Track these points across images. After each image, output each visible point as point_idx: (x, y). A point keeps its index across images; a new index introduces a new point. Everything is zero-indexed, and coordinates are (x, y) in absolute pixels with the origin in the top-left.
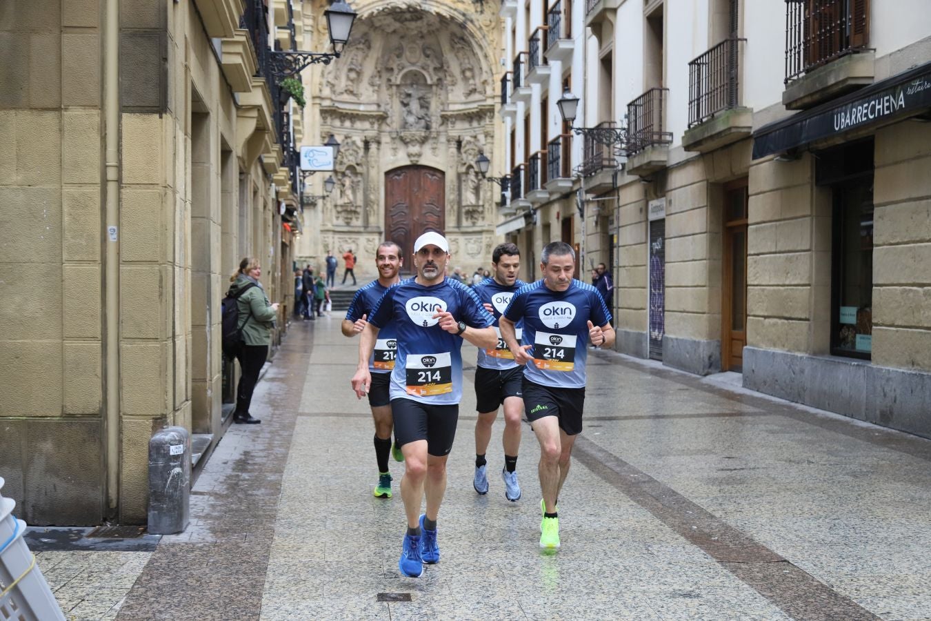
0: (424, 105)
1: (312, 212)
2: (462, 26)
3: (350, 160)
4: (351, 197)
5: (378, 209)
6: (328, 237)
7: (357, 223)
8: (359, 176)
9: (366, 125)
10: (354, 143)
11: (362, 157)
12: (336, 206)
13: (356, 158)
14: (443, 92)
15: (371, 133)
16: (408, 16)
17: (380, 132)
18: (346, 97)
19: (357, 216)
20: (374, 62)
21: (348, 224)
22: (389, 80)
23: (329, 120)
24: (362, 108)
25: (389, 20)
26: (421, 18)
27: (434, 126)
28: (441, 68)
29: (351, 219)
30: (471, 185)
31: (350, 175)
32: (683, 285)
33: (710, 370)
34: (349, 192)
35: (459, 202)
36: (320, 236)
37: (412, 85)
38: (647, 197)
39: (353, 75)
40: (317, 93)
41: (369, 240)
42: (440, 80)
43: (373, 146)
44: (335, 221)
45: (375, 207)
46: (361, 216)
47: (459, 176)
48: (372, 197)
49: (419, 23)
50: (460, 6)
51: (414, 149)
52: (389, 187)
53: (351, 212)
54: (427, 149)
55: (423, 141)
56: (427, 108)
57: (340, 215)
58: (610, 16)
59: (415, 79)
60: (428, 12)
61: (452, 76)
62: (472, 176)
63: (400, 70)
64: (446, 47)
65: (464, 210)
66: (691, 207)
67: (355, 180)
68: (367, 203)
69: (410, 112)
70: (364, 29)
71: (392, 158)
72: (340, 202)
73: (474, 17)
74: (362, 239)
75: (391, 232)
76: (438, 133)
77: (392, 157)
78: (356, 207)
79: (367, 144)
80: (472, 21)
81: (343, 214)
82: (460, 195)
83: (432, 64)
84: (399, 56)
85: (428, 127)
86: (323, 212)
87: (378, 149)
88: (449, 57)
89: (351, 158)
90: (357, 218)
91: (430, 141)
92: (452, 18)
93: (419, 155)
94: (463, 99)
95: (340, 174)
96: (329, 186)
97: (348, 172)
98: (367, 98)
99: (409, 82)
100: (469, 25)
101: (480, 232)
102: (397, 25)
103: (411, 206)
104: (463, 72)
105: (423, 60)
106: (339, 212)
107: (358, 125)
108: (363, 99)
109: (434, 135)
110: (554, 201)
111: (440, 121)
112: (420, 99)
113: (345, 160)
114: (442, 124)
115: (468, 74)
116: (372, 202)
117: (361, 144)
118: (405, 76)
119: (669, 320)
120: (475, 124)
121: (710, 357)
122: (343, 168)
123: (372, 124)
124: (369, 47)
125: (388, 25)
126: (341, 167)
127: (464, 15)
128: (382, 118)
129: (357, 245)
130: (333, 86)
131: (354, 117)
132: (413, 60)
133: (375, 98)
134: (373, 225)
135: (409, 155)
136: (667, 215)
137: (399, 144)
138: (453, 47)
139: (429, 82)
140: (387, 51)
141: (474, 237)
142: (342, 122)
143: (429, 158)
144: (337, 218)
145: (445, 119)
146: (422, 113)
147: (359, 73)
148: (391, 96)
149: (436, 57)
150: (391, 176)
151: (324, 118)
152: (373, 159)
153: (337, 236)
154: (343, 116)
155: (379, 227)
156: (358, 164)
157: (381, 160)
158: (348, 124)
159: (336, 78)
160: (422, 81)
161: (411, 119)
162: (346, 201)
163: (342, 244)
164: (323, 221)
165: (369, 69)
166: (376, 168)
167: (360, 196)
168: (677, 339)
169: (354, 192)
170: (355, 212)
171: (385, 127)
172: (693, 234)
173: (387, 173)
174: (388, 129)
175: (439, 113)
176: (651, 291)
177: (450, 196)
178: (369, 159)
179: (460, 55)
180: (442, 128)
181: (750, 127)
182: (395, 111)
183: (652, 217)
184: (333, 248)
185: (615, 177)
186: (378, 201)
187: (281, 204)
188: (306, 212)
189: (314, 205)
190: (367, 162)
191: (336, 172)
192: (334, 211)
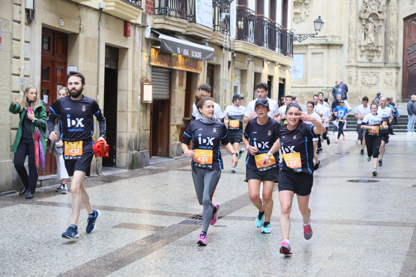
1: (339, 51)
3: (373, 9)
4: (373, 39)
5: (397, 48)
6: (352, 71)
7: (378, 60)
8: (381, 22)
11: (384, 6)
12: (360, 46)
13: (378, 7)
19: (378, 54)
21: (370, 61)
29: (373, 56)
31: (372, 21)
34: (371, 35)
36: (345, 70)
41: (387, 74)
44: (359, 59)
45: (394, 47)
46: (382, 54)
48: (391, 39)
52: (407, 31)
57: (364, 54)
67: (377, 25)
68: (387, 43)
71: (410, 6)
72: (364, 43)
74: (382, 73)
75: (408, 67)
78: (377, 47)
81: (366, 52)
86: (349, 51)
89: (373, 7)
90: (378, 56)
95: (364, 21)
96: (318, 25)
97: (371, 19)
106: (362, 51)
113: (369, 9)
116: (391, 43)
122: (367, 16)
126: (365, 14)
129: (378, 77)
134: (391, 62)
144: (361, 56)
150: (409, 21)
152: (393, 8)
153: (360, 71)
155: (398, 64)
156: (380, 13)
157: (401, 9)
162: (369, 43)
163: (365, 76)
164: (348, 59)
166: (395, 15)
167: (381, 37)
169: (376, 35)
170: (377, 51)
173: (405, 19)
178: (390, 8)
184: (356, 80)
186: (397, 42)
187: (144, 27)
188: (333, 52)
189: (341, 45)
190: (387, 11)
191: (361, 19)
192: (359, 52)
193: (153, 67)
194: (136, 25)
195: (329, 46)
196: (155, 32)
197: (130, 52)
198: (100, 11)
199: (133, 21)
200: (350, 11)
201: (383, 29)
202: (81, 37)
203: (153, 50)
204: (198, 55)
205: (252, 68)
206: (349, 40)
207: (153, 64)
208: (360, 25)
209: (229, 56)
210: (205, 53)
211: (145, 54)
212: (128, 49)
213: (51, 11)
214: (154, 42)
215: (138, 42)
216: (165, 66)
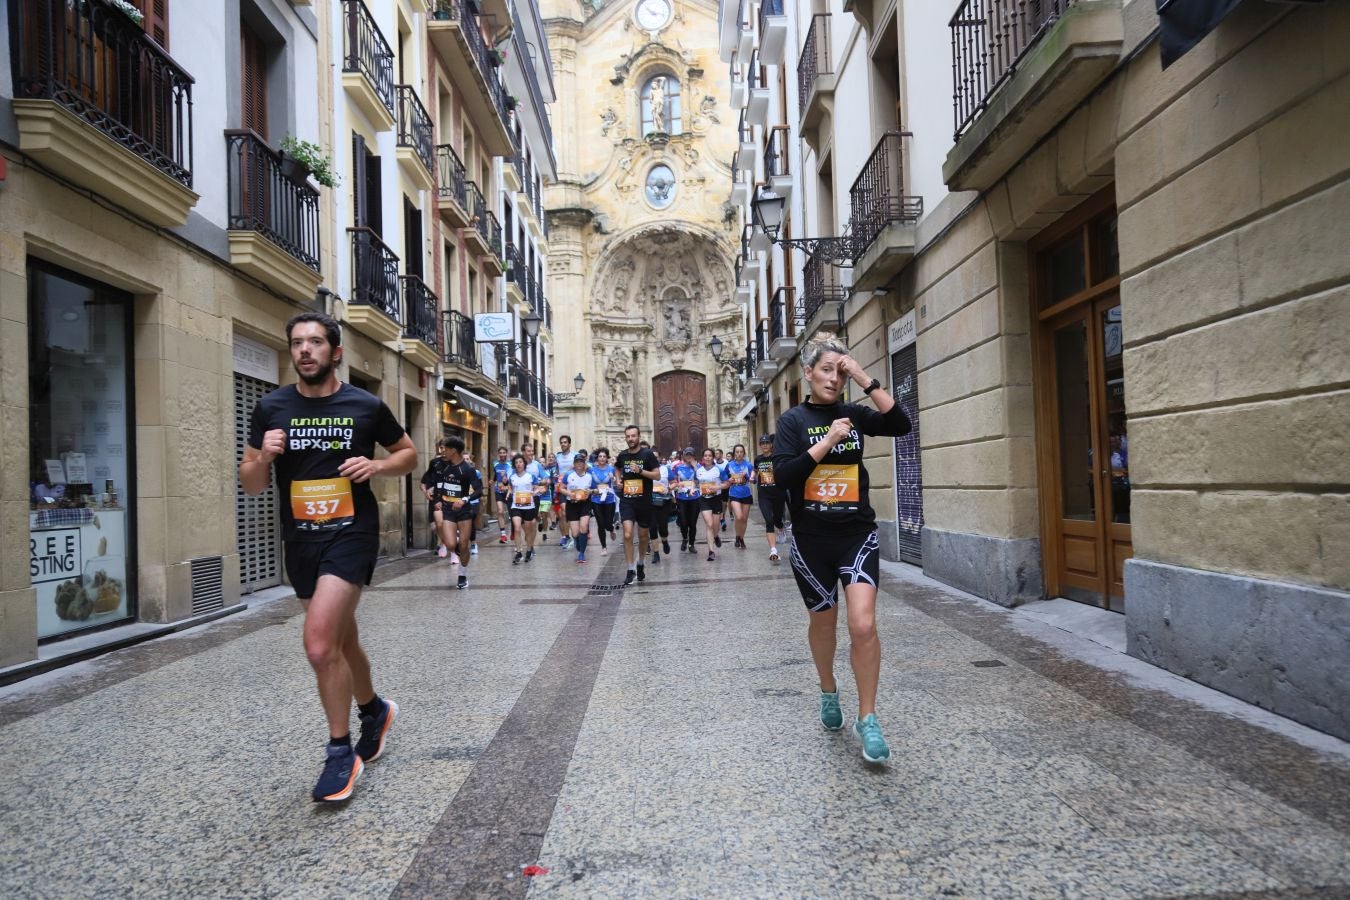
0: (685, 316)
1: (586, 415)
2: (714, 243)
3: (621, 368)
4: (622, 401)
5: (647, 411)
8: (629, 382)
9: (634, 337)
10: (623, 353)
11: (631, 365)
12: (608, 409)
13: (625, 366)
14: (701, 305)
15: (638, 344)
16: (665, 237)
17: (647, 342)
18: (615, 313)
19: (628, 418)
20: (638, 282)
22: (653, 297)
23: (599, 334)
24: (629, 322)
25: (649, 242)
26: (676, 239)
27: (694, 335)
28: (697, 284)
29: (623, 420)
30: (728, 384)
31: (620, 381)
32: (954, 440)
33: (1021, 597)
34: (620, 397)
35: (719, 401)
36: (595, 436)
37: (673, 300)
38: (886, 319)
39: (620, 293)
40: (588, 310)
42: (697, 294)
43: (641, 355)
44: (608, 423)
45: (645, 409)
46: (632, 418)
47: (718, 377)
48: (641, 400)
49: (676, 244)
50: (712, 226)
51: (677, 356)
52: (656, 391)
53: (622, 414)
54: (688, 356)
55: (685, 349)
56: (688, 320)
57: (612, 417)
58: (825, 103)
59: (676, 294)
60: (682, 232)
61: (708, 289)
62: (729, 377)
63: (662, 287)
64: (701, 264)
65: (722, 408)
66: (963, 303)
67: (625, 385)
68: (637, 405)
69: (672, 324)
70: (628, 252)
72: (612, 405)
73: (724, 234)
75: (660, 430)
76: (698, 341)
77: (657, 364)
78: (627, 409)
79: (635, 353)
80: (722, 238)
81: (615, 417)
82: (719, 394)
83: (690, 280)
84: (660, 275)
85: (688, 337)
86: (597, 415)
87: (645, 358)
88: (704, 272)
89: (621, 366)
91: (692, 349)
92: (704, 236)
93: (682, 361)
94: (719, 309)
95: (611, 381)
96: (579, 383)
97: (618, 379)
98: (634, 313)
99: (670, 297)
100: (720, 242)
101: (738, 427)
102: (656, 247)
103: (676, 407)
104: (717, 285)
105: (682, 277)
106: (611, 415)
107: (627, 337)
108: (630, 314)
109: (694, 343)
110: (782, 371)
111: (699, 330)
112: (680, 312)
113: (615, 368)
114: (702, 332)
115: (722, 286)
116: (641, 405)
117: (630, 354)
118: (667, 293)
119: (930, 502)
120: (730, 330)
121: (1020, 571)
122: (613, 376)
123: (639, 335)
124: (634, 269)
125: (649, 247)
126: (612, 374)
127: (715, 233)
128: (648, 330)
130: (603, 303)
131: (622, 330)
132: (673, 278)
133: (640, 313)
135: (673, 362)
136: (918, 335)
137: (664, 353)
138: (707, 264)
139: (688, 296)
140: (648, 271)
141: (733, 431)
142: (612, 335)
143: (690, 364)
144: (610, 420)
145: (703, 328)
146: (683, 324)
147: (625, 292)
148: (655, 310)
149: (693, 274)
150: (658, 381)
151: (595, 332)
152: (641, 367)
153: (610, 436)
154: (613, 330)
155: (648, 427)
156: (627, 372)
157: (649, 368)
158: (617, 336)
159: (605, 296)
160: (682, 297)
161: (673, 330)
162: (618, 404)
163: (615, 442)
164: (597, 424)
165: (635, 287)
166: (644, 375)
167: (630, 400)
168: (947, 534)
169: (625, 395)
170: (626, 414)
171: (650, 339)
172: (969, 349)
173: (654, 379)
174: (654, 340)
175: (699, 323)
176: (897, 458)
177: (711, 396)
178: (637, 367)
179: (714, 270)
180: (701, 337)
181: (1119, 44)
182: (660, 323)
183: (895, 346)
185: (841, 311)
186: (647, 404)
187: (436, 377)
188: (580, 415)
189: (588, 409)
190: (636, 370)
191: (607, 379)
192: (607, 414)
193: (445, 425)
194: (429, 374)
195: (575, 409)
196: (450, 384)
197: (425, 405)
198: (399, 355)
199: (427, 369)
200: (596, 370)
201: (631, 390)
202: (384, 383)
203: (445, 405)
204: (485, 412)
205: (521, 431)
206: (597, 403)
207: (446, 421)
208: (606, 387)
209: (504, 415)
210: (492, 409)
211: (438, 409)
212: (421, 402)
213: (355, 350)
214: (445, 395)
215: (433, 395)
216: (456, 424)
